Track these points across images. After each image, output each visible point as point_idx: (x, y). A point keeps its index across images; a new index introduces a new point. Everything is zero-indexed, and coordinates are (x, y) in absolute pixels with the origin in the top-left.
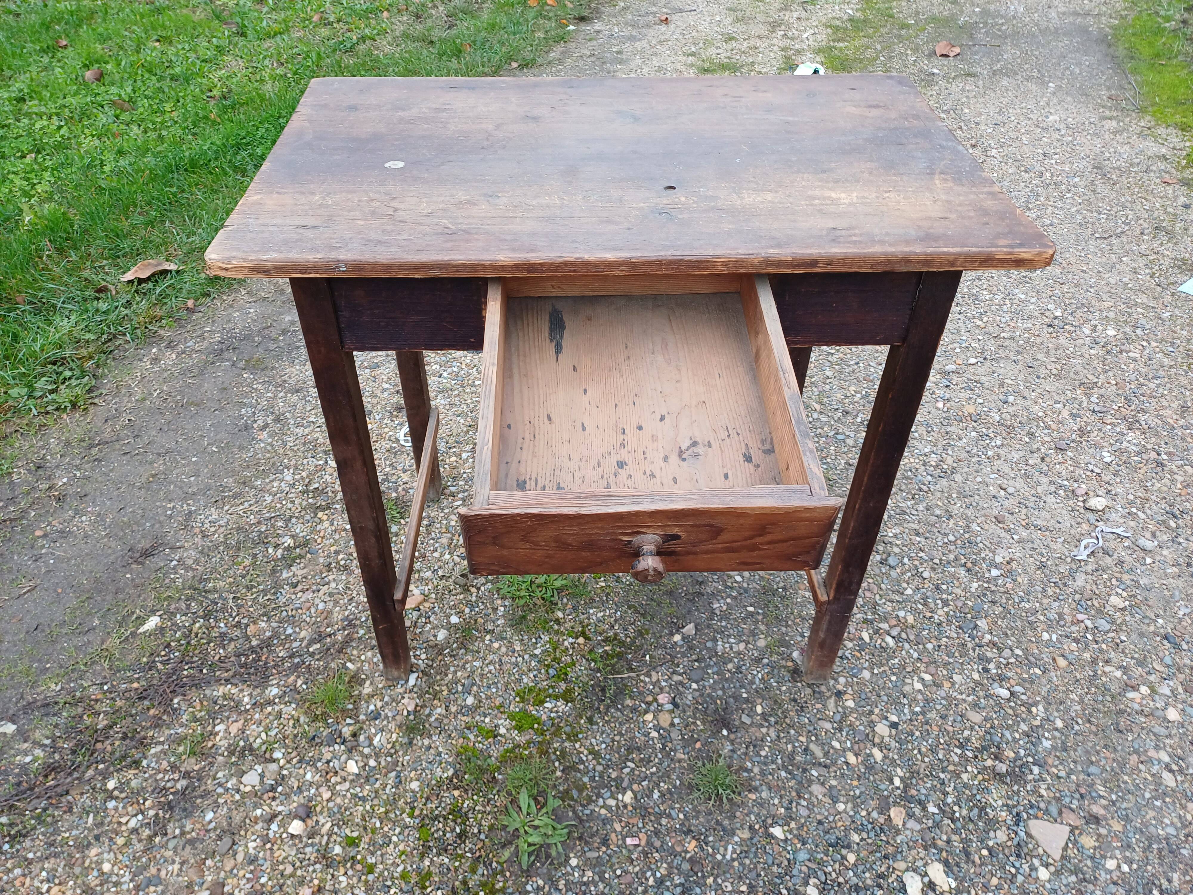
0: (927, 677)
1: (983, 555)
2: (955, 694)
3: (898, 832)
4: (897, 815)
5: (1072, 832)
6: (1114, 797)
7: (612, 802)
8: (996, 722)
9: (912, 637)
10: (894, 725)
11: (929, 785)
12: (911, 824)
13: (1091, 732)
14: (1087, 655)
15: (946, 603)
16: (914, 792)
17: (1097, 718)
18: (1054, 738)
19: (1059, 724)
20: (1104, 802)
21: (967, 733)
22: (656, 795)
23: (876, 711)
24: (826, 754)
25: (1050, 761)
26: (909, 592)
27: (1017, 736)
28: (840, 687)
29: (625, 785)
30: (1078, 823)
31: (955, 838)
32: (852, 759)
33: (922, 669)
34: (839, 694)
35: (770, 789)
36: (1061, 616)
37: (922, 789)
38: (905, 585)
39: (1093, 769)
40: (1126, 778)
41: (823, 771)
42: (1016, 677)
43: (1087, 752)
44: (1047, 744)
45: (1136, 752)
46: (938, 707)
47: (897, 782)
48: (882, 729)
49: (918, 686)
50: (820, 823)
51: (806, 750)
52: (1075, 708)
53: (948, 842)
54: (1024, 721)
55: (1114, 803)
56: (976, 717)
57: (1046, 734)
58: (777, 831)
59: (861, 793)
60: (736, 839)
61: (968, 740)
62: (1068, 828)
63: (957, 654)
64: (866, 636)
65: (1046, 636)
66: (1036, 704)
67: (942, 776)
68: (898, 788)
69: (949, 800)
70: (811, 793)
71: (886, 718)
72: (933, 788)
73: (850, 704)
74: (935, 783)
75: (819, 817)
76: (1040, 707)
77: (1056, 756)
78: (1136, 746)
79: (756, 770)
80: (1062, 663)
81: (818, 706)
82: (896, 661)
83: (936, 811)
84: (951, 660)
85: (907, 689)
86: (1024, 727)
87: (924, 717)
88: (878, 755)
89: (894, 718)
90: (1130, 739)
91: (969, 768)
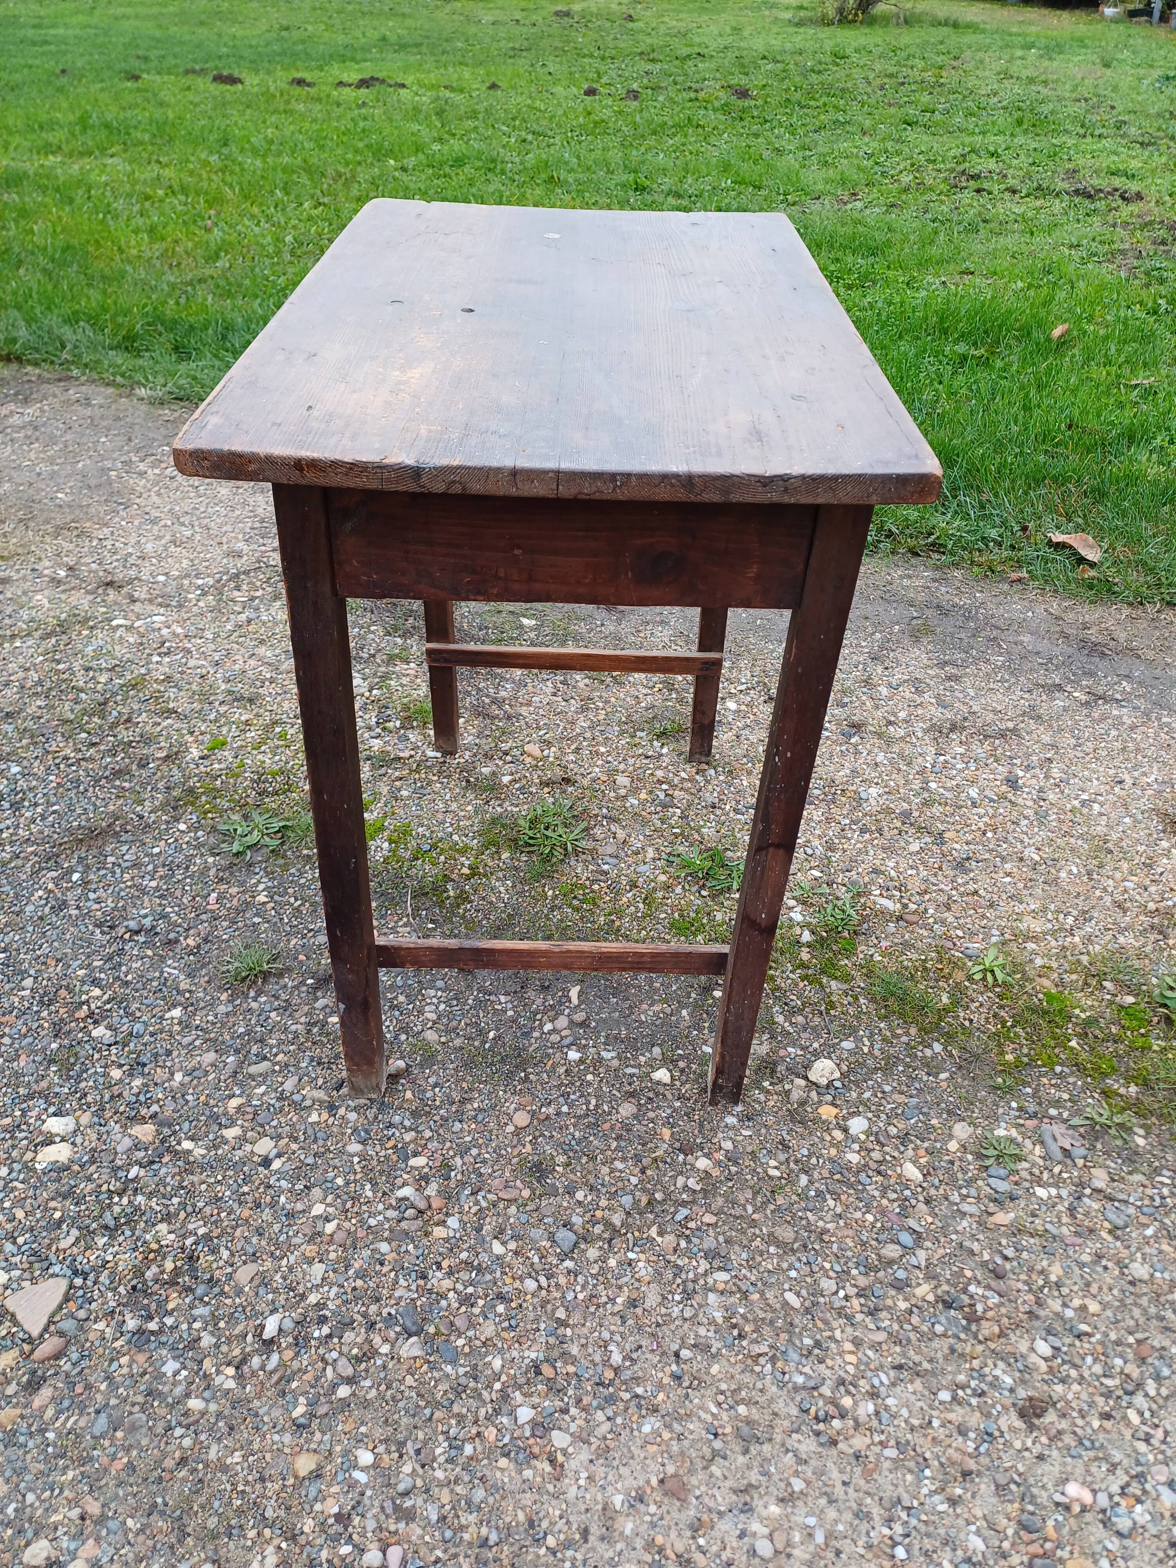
0: (330, 1228)
1: (573, 1411)
2: (292, 1259)
3: (125, 1127)
4: (145, 1132)
5: (30, 1340)
6: (51, 1435)
7: (261, 887)
8: (228, 1301)
9: (404, 1225)
10: (266, 1162)
11: (168, 1179)
12: (127, 1142)
13: (164, 1455)
14: (308, 1525)
15: (467, 1300)
16: (166, 1159)
17: (184, 1480)
18: (175, 1384)
19: (195, 1404)
20: (50, 1413)
21: (225, 1254)
22: (257, 920)
23: (294, 1146)
24: (252, 1077)
25: (141, 1358)
26: (498, 1248)
27: (197, 1325)
28: (342, 1111)
29: (276, 897)
30: (38, 1354)
31: (90, 1187)
32: (234, 1103)
33: (347, 1225)
34: (332, 1108)
35: (227, 1014)
36: (409, 1516)
37: (166, 1169)
38: (512, 1245)
39: (102, 1421)
40: (70, 1474)
41: (229, 1070)
42: (296, 1365)
43: (133, 1428)
44: (170, 1367)
45: (101, 1520)
46: (276, 1227)
47: (187, 1145)
48: (265, 1146)
49: (318, 1209)
50: (169, 1053)
51: (265, 1058)
52: (214, 1448)
53: (89, 1179)
54: (217, 1346)
55: (42, 1431)
56: (245, 1274)
57: (184, 1373)
58: (177, 1013)
59: (187, 1102)
60: (182, 977)
61: (214, 1251)
62: (35, 1333)
63: (359, 1283)
64: (419, 1161)
65: (366, 1458)
66: (240, 1378)
67: (175, 1200)
68: (179, 1143)
69: (140, 1199)
70: (208, 1051)
71: (279, 1155)
72: (162, 1182)
73: (314, 1117)
74: (169, 1189)
75: (175, 1053)
76: (231, 1384)
77: (145, 1373)
78: (111, 1524)
79: (254, 1005)
80: (305, 1464)
81: (320, 1081)
82: (369, 1194)
83: (131, 1175)
84: (351, 1272)
85: (317, 1192)
86: (207, 1340)
87: (267, 1205)
88: (231, 1133)
89: (276, 1164)
90: (130, 1522)
91: (172, 1237)
